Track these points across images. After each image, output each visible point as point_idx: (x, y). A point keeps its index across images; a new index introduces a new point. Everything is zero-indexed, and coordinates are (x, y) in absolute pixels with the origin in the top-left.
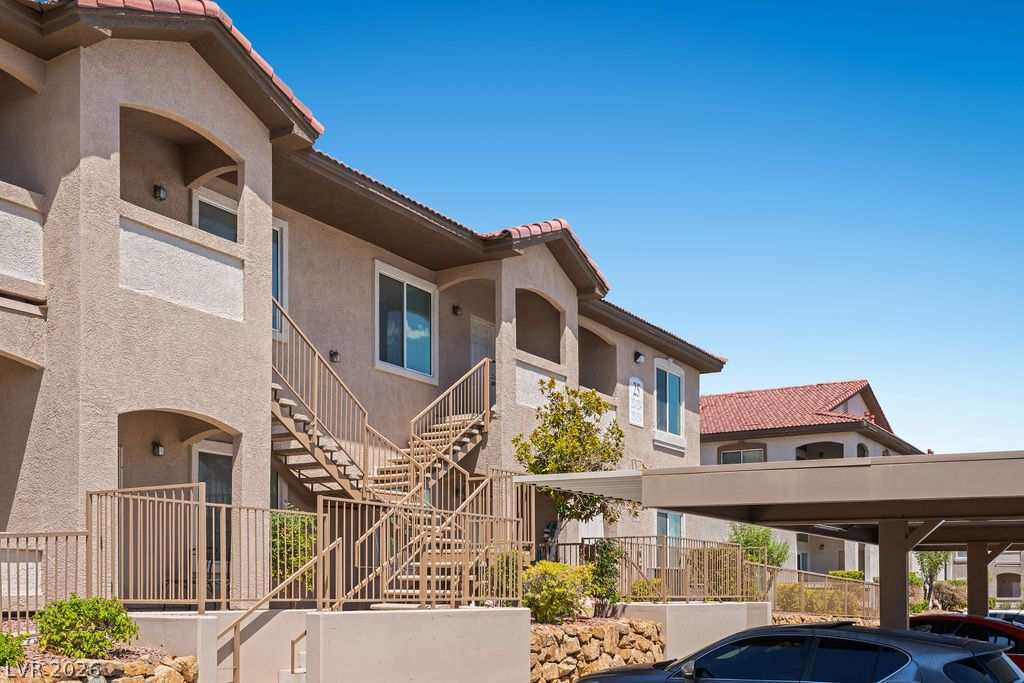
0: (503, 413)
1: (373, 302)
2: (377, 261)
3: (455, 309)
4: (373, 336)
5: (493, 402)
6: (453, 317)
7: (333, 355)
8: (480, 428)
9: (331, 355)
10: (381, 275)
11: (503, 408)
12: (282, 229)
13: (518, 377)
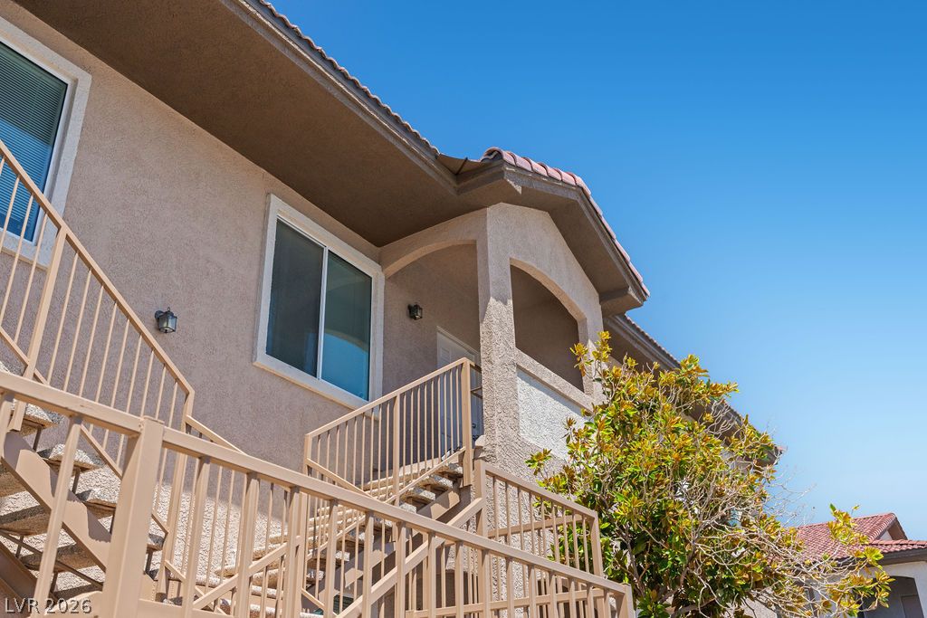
0: (498, 450)
1: (262, 257)
2: (273, 197)
3: (412, 311)
4: (257, 311)
5: (478, 429)
6: (408, 322)
7: (162, 318)
8: (456, 478)
9: (158, 319)
10: (280, 224)
11: (498, 440)
12: (76, 81)
13: (521, 396)
